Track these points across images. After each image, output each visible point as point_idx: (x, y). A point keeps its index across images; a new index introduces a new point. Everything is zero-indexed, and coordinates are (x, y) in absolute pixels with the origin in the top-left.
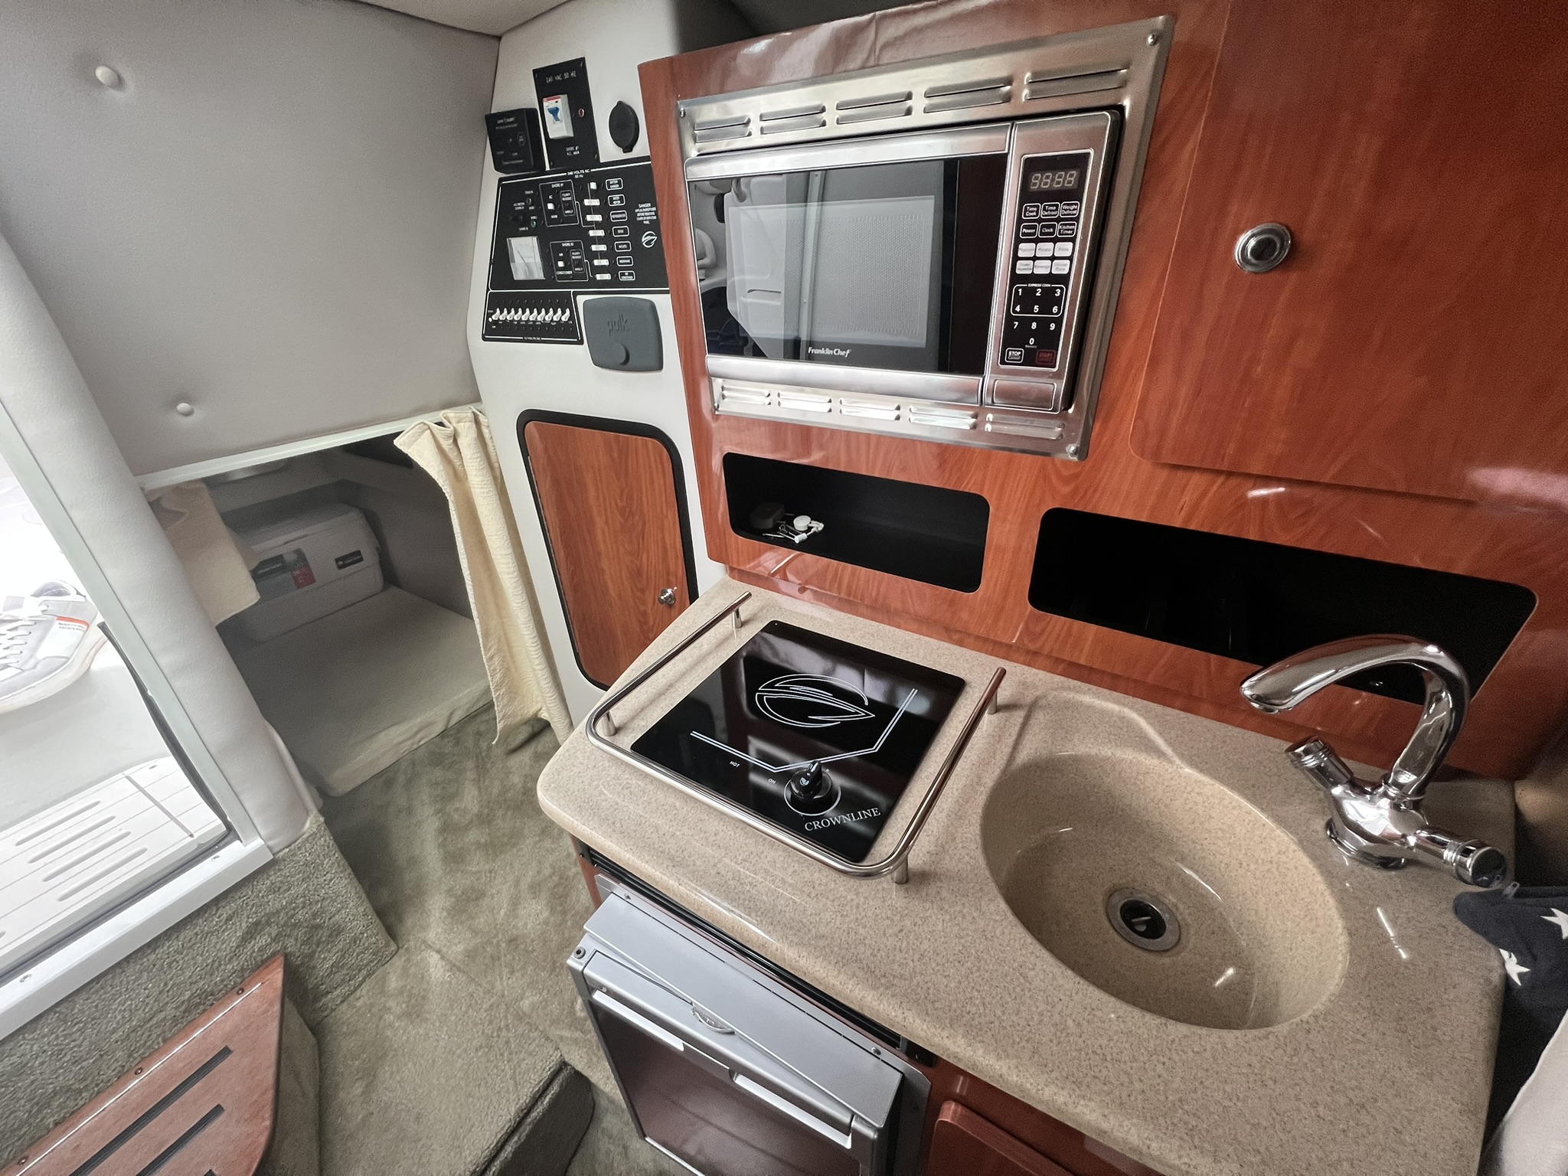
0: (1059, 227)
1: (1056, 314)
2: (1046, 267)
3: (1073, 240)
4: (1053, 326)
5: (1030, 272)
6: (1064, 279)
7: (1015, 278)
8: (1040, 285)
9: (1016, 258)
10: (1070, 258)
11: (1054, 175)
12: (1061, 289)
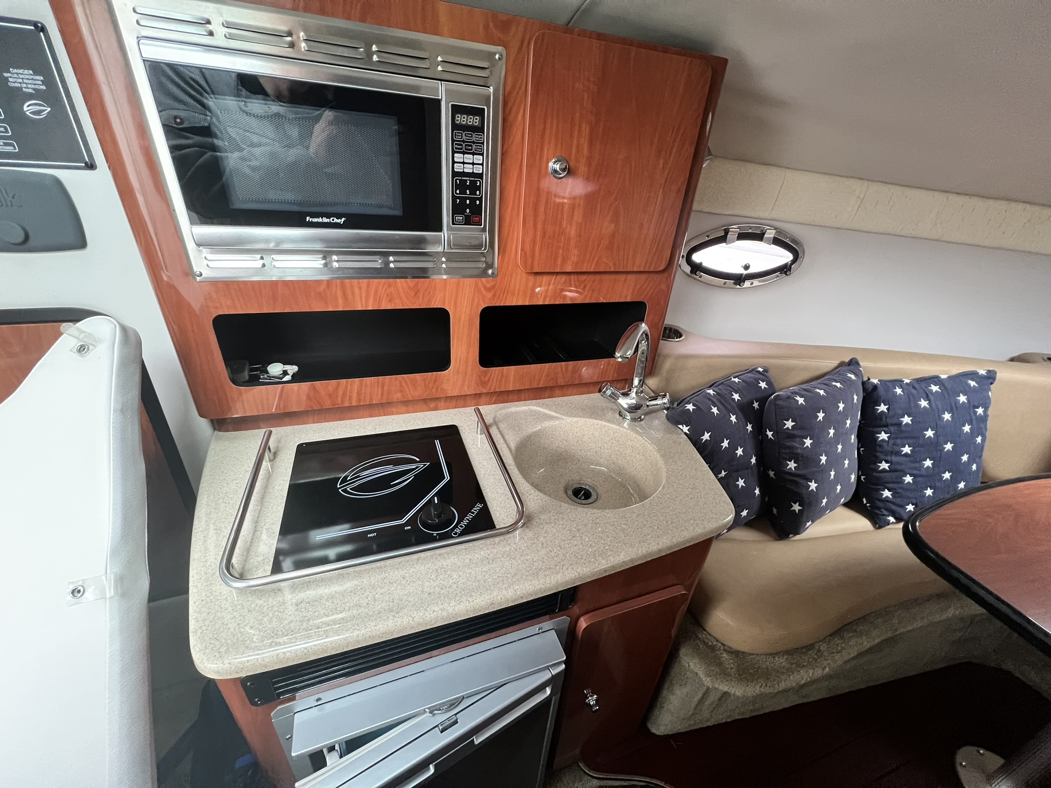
0: (474, 147)
1: (479, 195)
2: (471, 169)
3: (482, 155)
4: (478, 202)
5: (462, 171)
6: (480, 176)
7: (455, 174)
8: (468, 179)
9: (454, 162)
10: (482, 164)
11: (467, 117)
12: (479, 181)
